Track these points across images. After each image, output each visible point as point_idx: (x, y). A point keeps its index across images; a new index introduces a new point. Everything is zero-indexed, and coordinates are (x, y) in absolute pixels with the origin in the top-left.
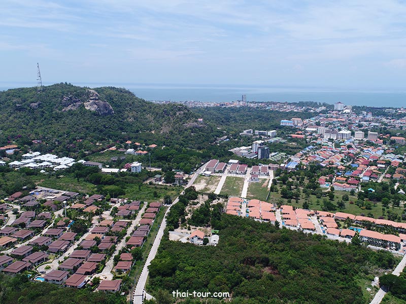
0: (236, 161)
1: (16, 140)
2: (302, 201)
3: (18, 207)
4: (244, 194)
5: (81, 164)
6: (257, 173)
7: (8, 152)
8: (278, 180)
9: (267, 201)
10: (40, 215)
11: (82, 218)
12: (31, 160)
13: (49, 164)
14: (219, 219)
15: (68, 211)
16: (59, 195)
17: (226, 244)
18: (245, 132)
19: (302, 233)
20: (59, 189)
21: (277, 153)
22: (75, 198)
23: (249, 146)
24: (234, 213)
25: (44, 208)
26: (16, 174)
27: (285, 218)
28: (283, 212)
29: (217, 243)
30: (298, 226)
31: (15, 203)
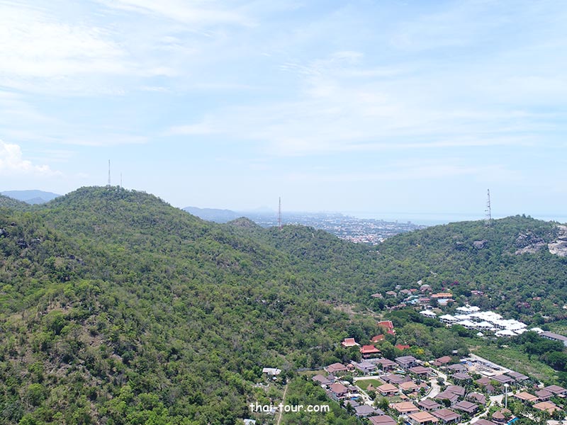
1: (451, 287)
3: (445, 377)
5: (536, 334)
7: (440, 301)
10: (470, 395)
11: (530, 416)
12: (467, 316)
13: (489, 325)
15: (510, 399)
16: (500, 373)
20: (500, 365)
22: (522, 384)
25: (476, 386)
26: (447, 331)
31: (441, 370)
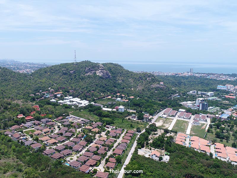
0: (184, 110)
1: (62, 90)
2: (231, 142)
3: (60, 124)
4: (188, 132)
5: (92, 105)
6: (198, 119)
7: (58, 95)
8: (214, 125)
9: (204, 138)
10: (70, 130)
11: (90, 134)
12: (68, 101)
13: (76, 103)
14: (170, 146)
15: (84, 129)
16: (79, 120)
17: (174, 163)
18: (191, 92)
19: (230, 164)
20: (80, 117)
21: (213, 107)
22: (88, 123)
23: (193, 101)
24: (181, 143)
25: (72, 126)
26: (61, 107)
27: (218, 152)
28: (216, 147)
29: (168, 161)
30: (227, 159)
31: (59, 122)
